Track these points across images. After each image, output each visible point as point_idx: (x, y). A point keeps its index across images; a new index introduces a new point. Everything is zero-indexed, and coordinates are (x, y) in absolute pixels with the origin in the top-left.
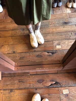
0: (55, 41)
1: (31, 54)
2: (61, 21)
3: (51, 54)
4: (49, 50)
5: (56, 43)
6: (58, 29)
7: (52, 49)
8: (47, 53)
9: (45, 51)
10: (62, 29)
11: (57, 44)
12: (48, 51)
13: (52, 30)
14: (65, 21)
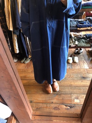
0: (73, 94)
1: (48, 106)
2: (79, 76)
3: (69, 108)
4: (67, 103)
6: (76, 83)
7: (70, 103)
9: (63, 104)
10: (80, 83)
11: (75, 97)
12: (66, 105)
13: (70, 83)
14: (84, 76)
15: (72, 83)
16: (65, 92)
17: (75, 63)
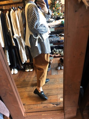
3: (56, 105)
7: (56, 102)
9: (50, 103)
12: (53, 103)
15: (58, 86)
16: (52, 93)
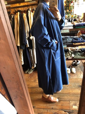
4: (66, 109)
5: (73, 103)
6: (74, 91)
7: (68, 109)
8: (64, 112)
10: (77, 91)
14: (81, 85)
15: (70, 91)
16: (64, 99)
17: (73, 73)
